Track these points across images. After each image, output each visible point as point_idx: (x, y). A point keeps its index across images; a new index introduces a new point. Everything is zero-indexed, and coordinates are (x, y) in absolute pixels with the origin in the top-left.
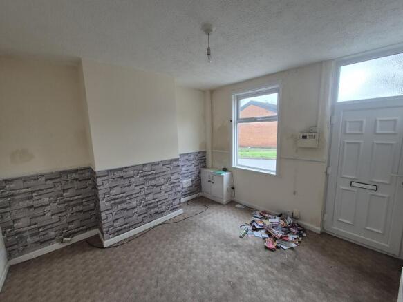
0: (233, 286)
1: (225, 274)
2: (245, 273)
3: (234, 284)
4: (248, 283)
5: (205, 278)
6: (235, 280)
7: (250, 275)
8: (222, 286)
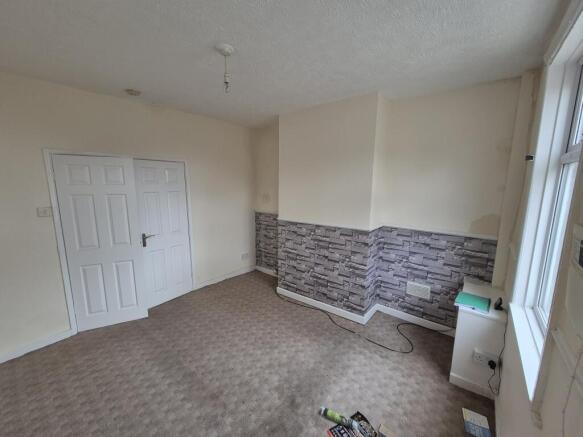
0: (214, 397)
1: (234, 386)
2: (232, 413)
3: (217, 397)
4: (216, 416)
5: (231, 366)
6: (223, 398)
7: (229, 420)
8: (217, 384)
